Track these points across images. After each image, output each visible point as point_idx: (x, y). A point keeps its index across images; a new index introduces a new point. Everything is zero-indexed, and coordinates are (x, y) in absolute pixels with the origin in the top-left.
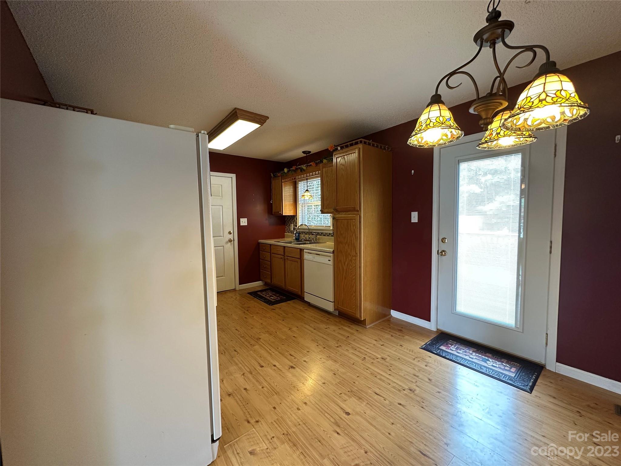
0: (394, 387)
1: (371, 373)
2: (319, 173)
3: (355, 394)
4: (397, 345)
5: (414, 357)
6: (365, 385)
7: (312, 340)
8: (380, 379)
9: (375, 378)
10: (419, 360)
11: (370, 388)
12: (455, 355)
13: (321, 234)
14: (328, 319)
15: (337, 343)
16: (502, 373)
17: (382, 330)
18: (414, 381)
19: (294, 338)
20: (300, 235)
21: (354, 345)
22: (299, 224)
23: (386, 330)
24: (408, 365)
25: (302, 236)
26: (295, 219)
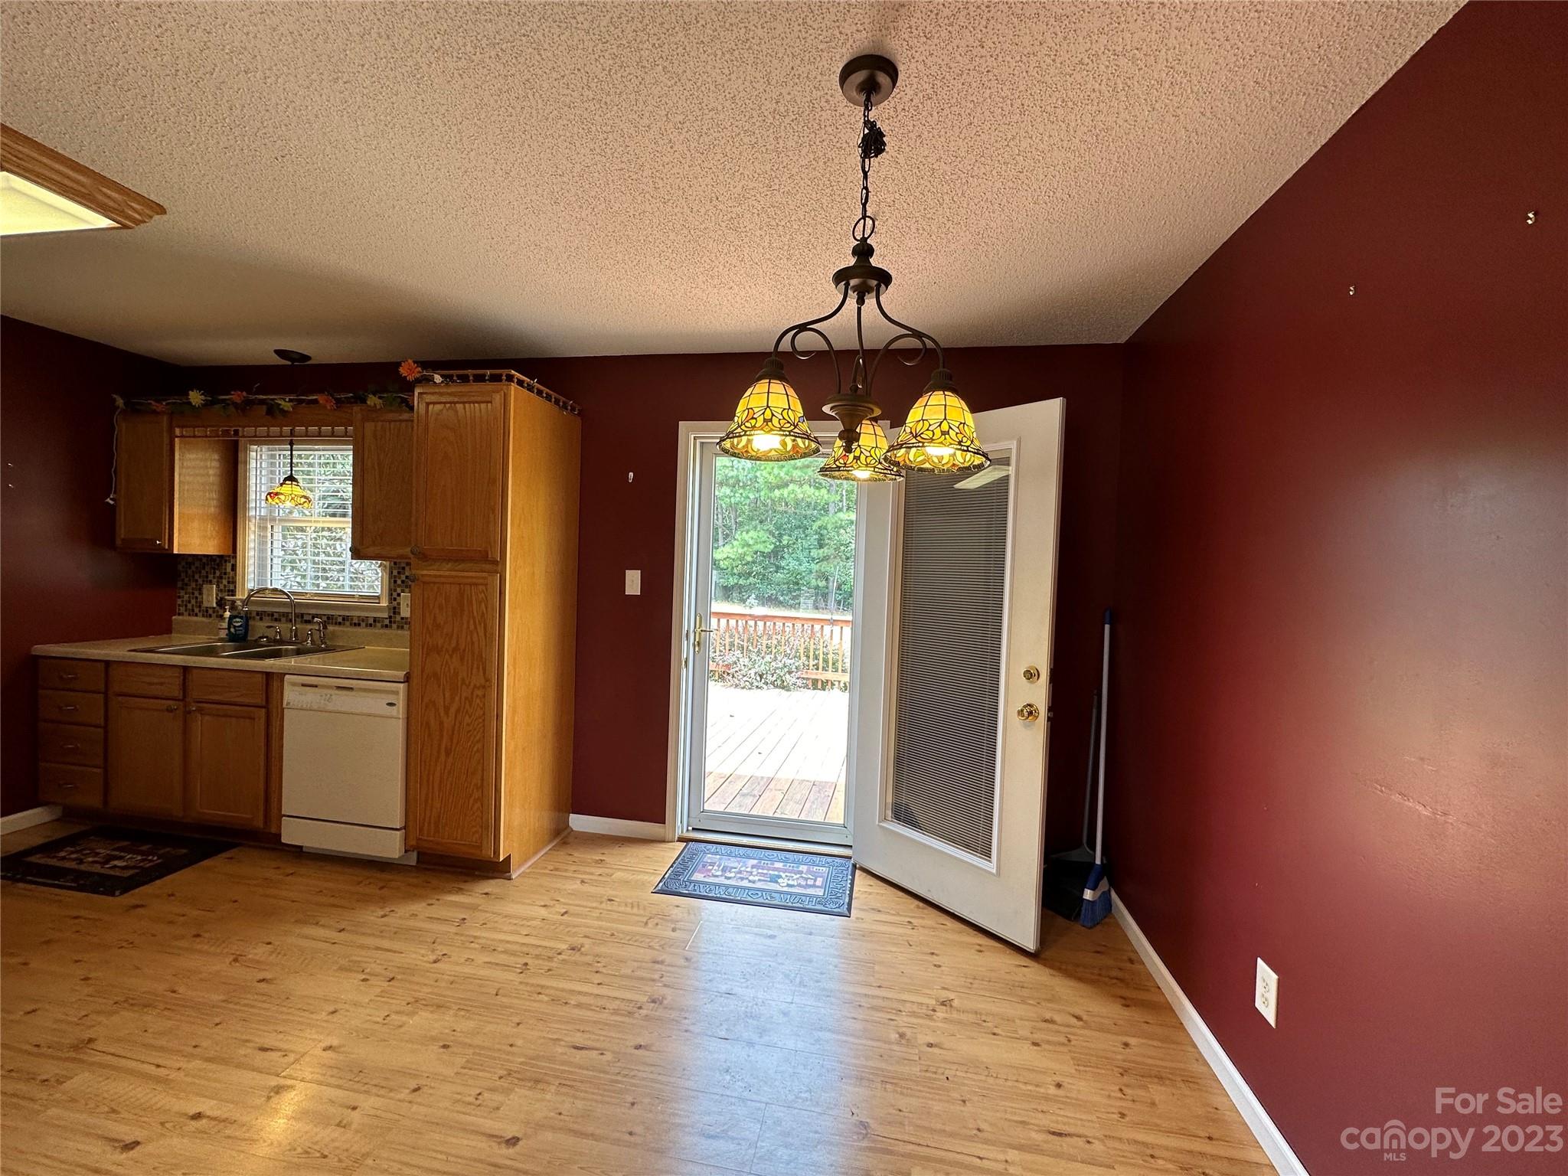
0: (616, 1012)
1: (553, 1000)
2: (346, 432)
3: (519, 1076)
4: (601, 903)
5: (645, 920)
6: (544, 1038)
7: (341, 969)
8: (579, 1006)
9: (566, 1008)
10: (656, 921)
11: (557, 1039)
12: (724, 885)
13: (344, 619)
14: (382, 884)
15: (433, 951)
16: (805, 895)
17: (557, 873)
18: (656, 976)
19: (263, 985)
20: (251, 623)
21: (488, 939)
22: (243, 585)
23: (566, 870)
24: (636, 944)
25: (260, 628)
26: (229, 569)
